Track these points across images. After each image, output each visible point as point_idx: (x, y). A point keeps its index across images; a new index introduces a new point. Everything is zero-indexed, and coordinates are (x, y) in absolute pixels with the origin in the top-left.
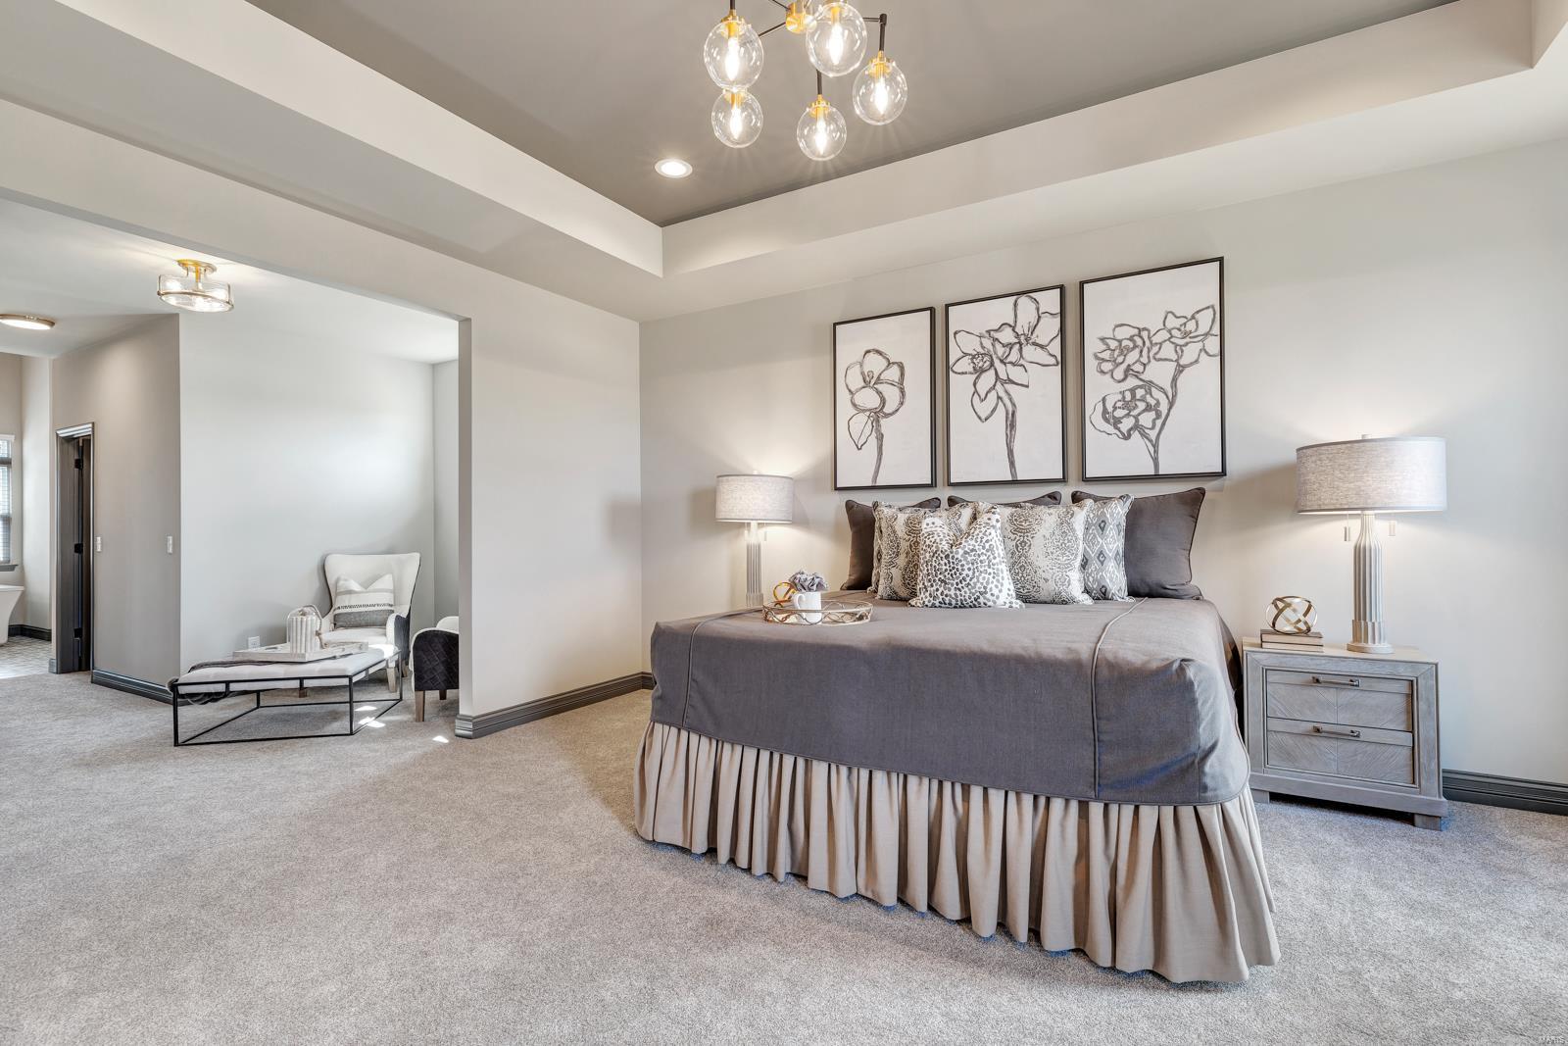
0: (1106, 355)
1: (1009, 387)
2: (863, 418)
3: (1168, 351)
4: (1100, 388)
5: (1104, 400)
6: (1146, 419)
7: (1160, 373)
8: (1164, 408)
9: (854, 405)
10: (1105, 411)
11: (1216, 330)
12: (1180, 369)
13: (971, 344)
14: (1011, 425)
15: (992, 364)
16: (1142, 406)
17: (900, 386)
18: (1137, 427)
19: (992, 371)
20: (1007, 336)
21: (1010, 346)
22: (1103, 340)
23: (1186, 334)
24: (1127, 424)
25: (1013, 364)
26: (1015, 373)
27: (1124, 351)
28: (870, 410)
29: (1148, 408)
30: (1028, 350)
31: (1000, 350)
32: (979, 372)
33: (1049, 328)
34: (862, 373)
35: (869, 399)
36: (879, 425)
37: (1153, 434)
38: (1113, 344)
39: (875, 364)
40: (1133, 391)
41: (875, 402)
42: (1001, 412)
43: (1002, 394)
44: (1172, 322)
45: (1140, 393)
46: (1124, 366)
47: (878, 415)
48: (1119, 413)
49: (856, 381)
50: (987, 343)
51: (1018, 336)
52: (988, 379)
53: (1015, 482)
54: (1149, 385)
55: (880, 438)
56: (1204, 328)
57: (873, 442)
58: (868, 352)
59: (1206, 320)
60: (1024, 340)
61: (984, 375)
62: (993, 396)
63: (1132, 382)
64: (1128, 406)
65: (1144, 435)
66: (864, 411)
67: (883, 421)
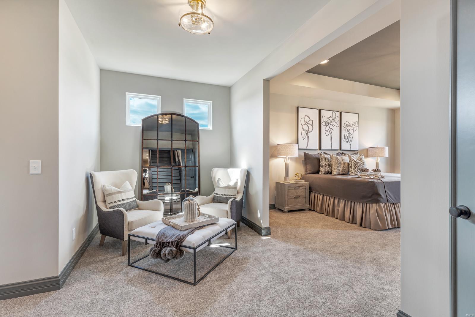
0: (345, 127)
1: (331, 130)
2: (304, 132)
3: (352, 128)
4: (344, 133)
5: (344, 135)
6: (350, 139)
7: (351, 131)
8: (352, 138)
9: (303, 128)
10: (345, 137)
11: (358, 126)
12: (354, 131)
13: (325, 120)
14: (331, 138)
15: (329, 124)
16: (349, 137)
17: (312, 125)
18: (348, 141)
19: (328, 126)
20: (331, 119)
21: (331, 121)
22: (344, 124)
23: (354, 125)
24: (347, 140)
25: (332, 125)
26: (332, 127)
27: (347, 127)
28: (306, 130)
29: (350, 138)
30: (334, 123)
31: (330, 122)
32: (327, 125)
33: (337, 120)
34: (305, 121)
35: (306, 127)
36: (308, 134)
37: (350, 142)
38: (346, 125)
39: (307, 119)
40: (348, 134)
41: (307, 129)
42: (330, 135)
43: (330, 131)
44: (353, 123)
45: (349, 135)
46: (347, 129)
47: (308, 132)
48: (346, 138)
49: (303, 123)
50: (328, 120)
51: (333, 120)
52: (328, 127)
53: (332, 150)
54: (350, 133)
55: (308, 137)
56: (356, 125)
57: (307, 138)
58: (306, 116)
59: (357, 123)
60: (333, 121)
61: (327, 126)
62: (329, 131)
63: (348, 133)
64: (347, 137)
65: (349, 142)
66: (305, 130)
67: (309, 133)
